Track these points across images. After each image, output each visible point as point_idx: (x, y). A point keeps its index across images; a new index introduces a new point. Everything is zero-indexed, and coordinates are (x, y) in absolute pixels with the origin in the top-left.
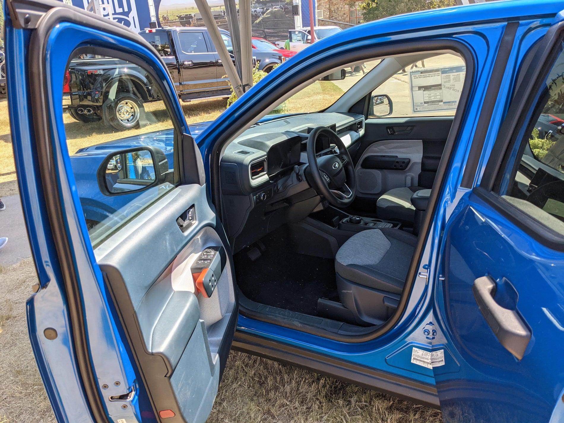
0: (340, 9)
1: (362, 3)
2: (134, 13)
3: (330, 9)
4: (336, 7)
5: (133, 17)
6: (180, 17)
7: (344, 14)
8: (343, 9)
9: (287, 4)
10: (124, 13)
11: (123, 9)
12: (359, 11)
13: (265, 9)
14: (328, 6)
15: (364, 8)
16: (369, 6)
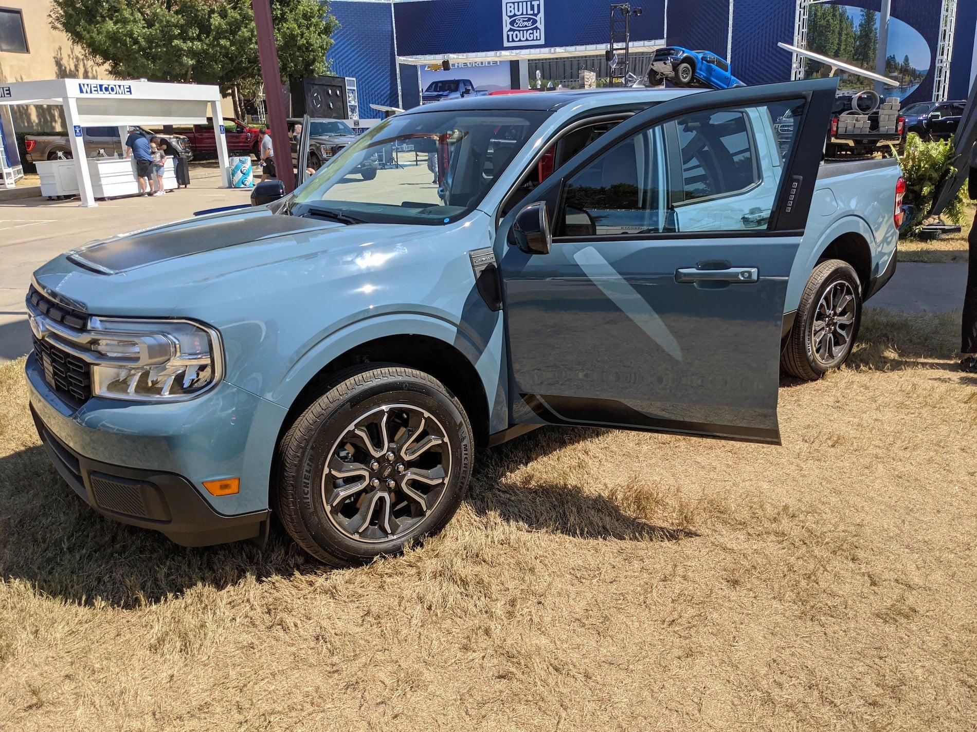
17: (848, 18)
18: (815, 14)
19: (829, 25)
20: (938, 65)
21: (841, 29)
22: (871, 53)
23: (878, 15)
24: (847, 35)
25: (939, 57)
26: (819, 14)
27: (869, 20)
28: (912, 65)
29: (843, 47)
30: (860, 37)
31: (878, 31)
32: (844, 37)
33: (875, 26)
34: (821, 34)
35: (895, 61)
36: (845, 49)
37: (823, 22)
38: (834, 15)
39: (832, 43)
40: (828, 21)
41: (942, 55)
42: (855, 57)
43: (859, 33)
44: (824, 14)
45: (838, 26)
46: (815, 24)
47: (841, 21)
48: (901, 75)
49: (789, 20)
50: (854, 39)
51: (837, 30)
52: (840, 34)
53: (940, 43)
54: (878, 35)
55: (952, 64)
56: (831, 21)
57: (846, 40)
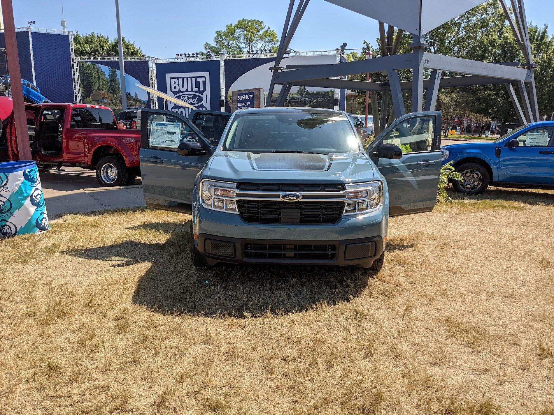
2: (207, 92)
5: (206, 95)
9: (329, 97)
10: (199, 92)
11: (199, 89)
17: (102, 71)
18: (83, 67)
19: (91, 73)
20: (151, 99)
21: (99, 76)
22: (117, 90)
23: (118, 72)
24: (103, 79)
26: (85, 67)
27: (113, 74)
28: (139, 98)
29: (101, 86)
30: (110, 81)
31: (119, 79)
32: (101, 81)
33: (117, 77)
34: (88, 77)
35: (130, 95)
36: (103, 87)
37: (88, 71)
38: (94, 69)
39: (95, 83)
40: (91, 71)
42: (109, 91)
43: (109, 79)
44: (88, 67)
45: (97, 75)
46: (84, 72)
47: (98, 72)
48: (134, 102)
49: (68, 68)
50: (107, 82)
51: (97, 76)
52: (99, 78)
54: (120, 81)
56: (93, 71)
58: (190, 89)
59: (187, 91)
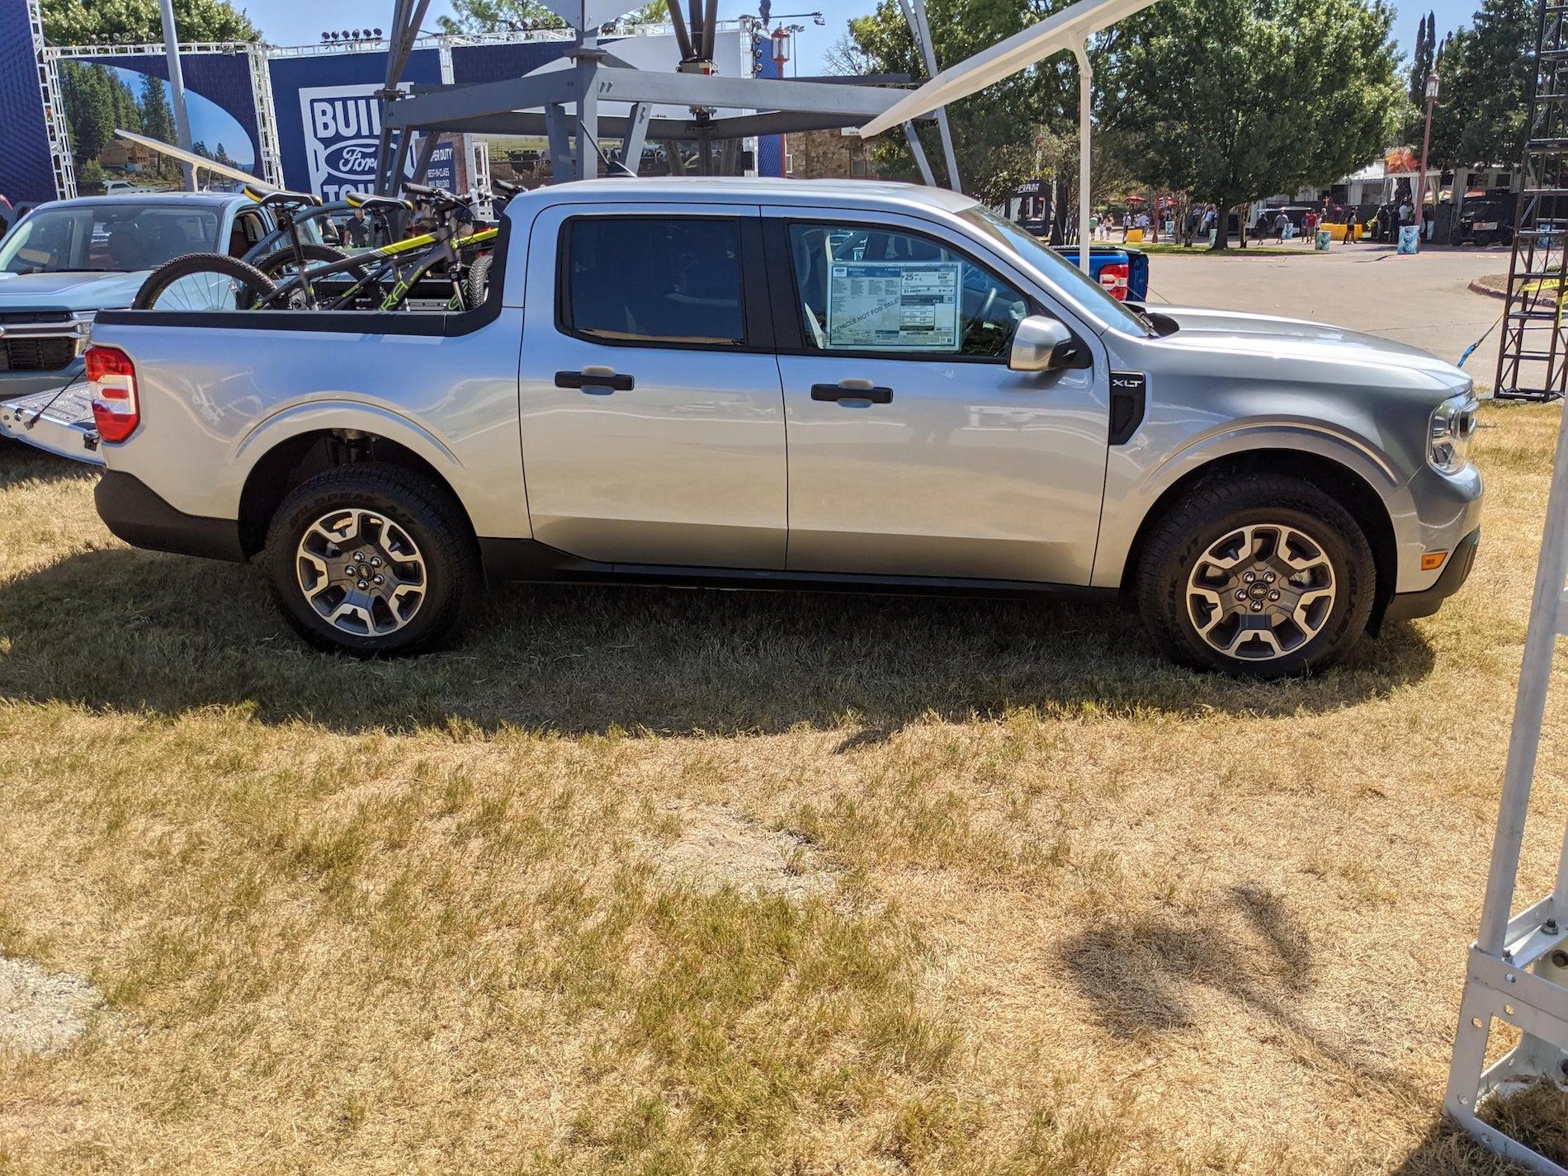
0: (830, 155)
1: (879, 147)
3: (807, 154)
4: (820, 150)
6: (512, 155)
7: (839, 167)
8: (836, 156)
12: (871, 163)
13: (688, 153)
14: (803, 147)
15: (882, 159)
16: (892, 155)
17: (122, 86)
18: (70, 74)
19: (94, 91)
20: (264, 159)
21: (116, 99)
23: (166, 85)
24: (126, 108)
25: (263, 149)
26: (75, 75)
27: (154, 92)
28: (230, 158)
30: (147, 114)
31: (172, 106)
32: (122, 112)
33: (166, 100)
34: (85, 104)
35: (205, 150)
37: (84, 86)
38: (100, 79)
39: (107, 119)
40: (92, 86)
41: (267, 145)
43: (144, 107)
44: (84, 75)
45: (110, 95)
46: (73, 90)
47: (113, 89)
49: (30, 80)
50: (139, 115)
51: (110, 100)
52: (115, 106)
53: (261, 130)
54: (173, 112)
55: (282, 159)
56: (98, 87)
57: (127, 116)
58: (365, 131)
59: (358, 135)
